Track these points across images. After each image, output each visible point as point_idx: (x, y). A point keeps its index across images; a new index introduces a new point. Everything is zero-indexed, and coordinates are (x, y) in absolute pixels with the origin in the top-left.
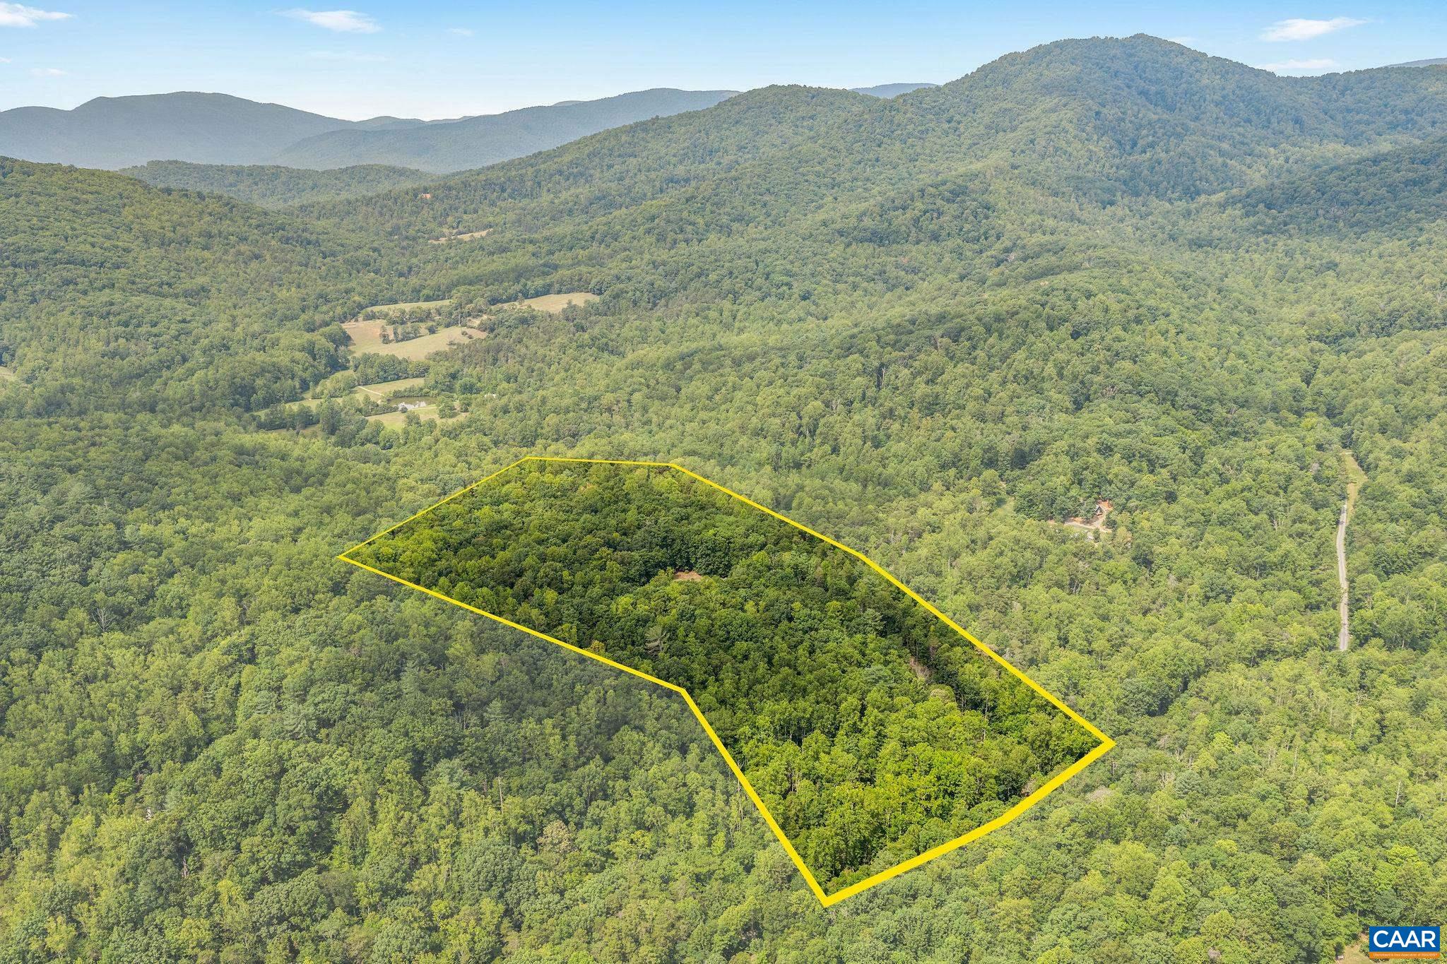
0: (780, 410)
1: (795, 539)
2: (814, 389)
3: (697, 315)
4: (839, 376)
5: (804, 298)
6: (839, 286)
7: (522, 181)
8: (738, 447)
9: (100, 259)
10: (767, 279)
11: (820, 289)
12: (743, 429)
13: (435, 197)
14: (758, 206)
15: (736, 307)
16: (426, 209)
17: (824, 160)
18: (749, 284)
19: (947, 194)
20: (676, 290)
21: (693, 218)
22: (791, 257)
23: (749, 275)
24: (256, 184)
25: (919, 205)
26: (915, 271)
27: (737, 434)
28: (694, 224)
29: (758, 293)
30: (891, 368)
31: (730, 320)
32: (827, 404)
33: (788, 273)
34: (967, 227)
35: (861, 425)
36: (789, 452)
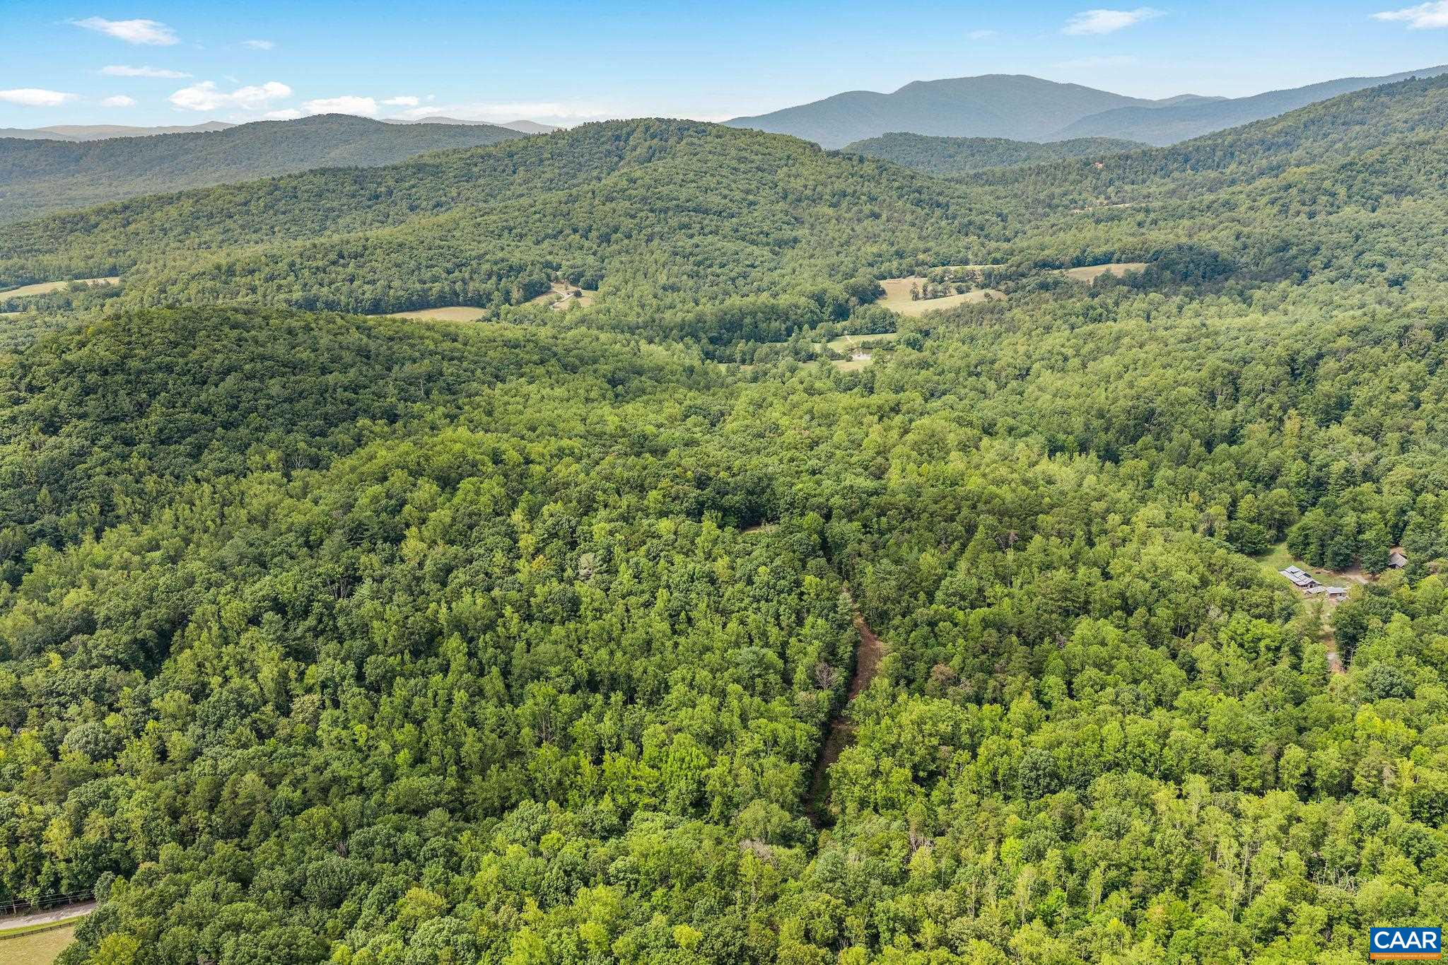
5: (1394, 283)
7: (1213, 150)
13: (1107, 167)
21: (1336, 187)
32: (1210, 393)
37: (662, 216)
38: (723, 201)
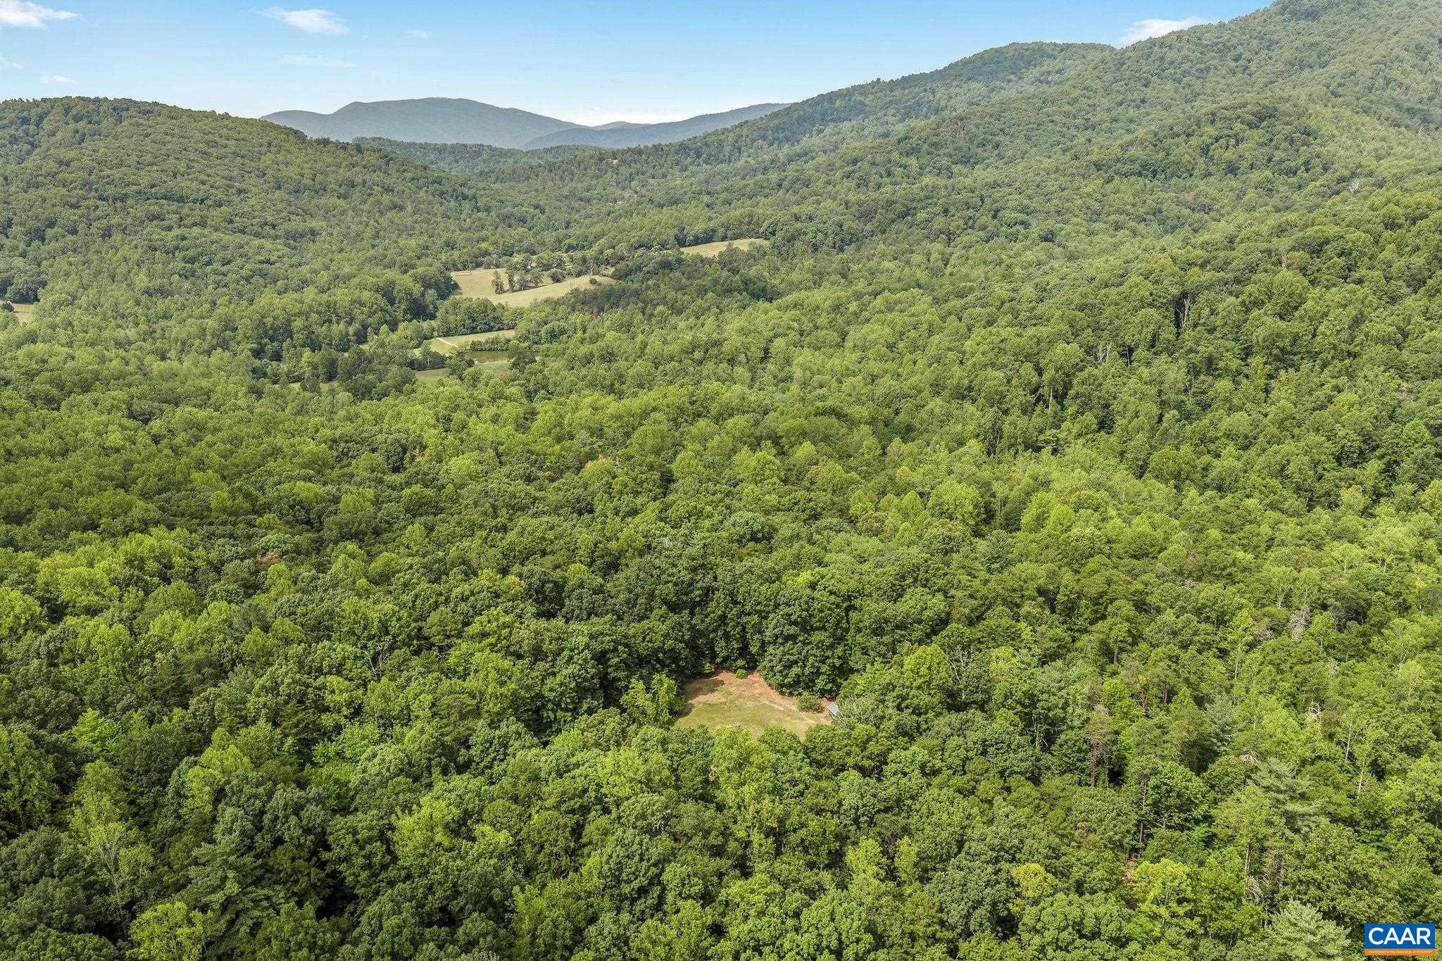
0: (1004, 359)
1: (1027, 608)
2: (1064, 327)
3: (895, 259)
4: (1109, 311)
5: (1046, 239)
6: (1097, 226)
7: (721, 145)
8: (923, 414)
9: (201, 195)
10: (994, 217)
11: (1068, 228)
12: (937, 387)
13: (623, 162)
14: (989, 147)
15: (949, 250)
16: (609, 173)
17: (1076, 100)
18: (970, 224)
19: (1250, 117)
20: (872, 234)
21: (904, 160)
22: (1030, 192)
23: (971, 212)
24: (457, 162)
25: (1210, 130)
26: (1207, 209)
27: (926, 393)
28: (905, 167)
29: (981, 233)
30: (1202, 299)
31: (940, 263)
32: (1090, 350)
33: (1025, 210)
34: (1279, 155)
35: (1157, 381)
36: (1015, 424)
37: (119, 204)
38: (203, 187)
